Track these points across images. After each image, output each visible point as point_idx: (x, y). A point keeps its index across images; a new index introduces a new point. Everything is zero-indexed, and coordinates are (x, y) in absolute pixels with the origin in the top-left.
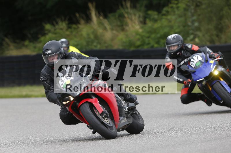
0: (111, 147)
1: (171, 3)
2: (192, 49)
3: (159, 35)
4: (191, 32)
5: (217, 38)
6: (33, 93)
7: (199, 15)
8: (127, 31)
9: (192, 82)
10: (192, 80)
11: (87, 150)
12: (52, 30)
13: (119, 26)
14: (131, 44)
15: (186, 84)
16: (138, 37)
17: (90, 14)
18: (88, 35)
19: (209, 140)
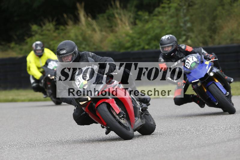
0: (101, 154)
1: (162, 3)
2: (186, 50)
3: (149, 37)
4: (183, 33)
5: (210, 40)
6: (19, 98)
7: (192, 15)
8: (116, 32)
9: (186, 83)
10: (186, 81)
11: (76, 156)
12: (39, 31)
13: (108, 27)
14: (121, 45)
15: (181, 85)
16: (128, 38)
17: (78, 14)
18: (76, 36)
19: (202, 146)
